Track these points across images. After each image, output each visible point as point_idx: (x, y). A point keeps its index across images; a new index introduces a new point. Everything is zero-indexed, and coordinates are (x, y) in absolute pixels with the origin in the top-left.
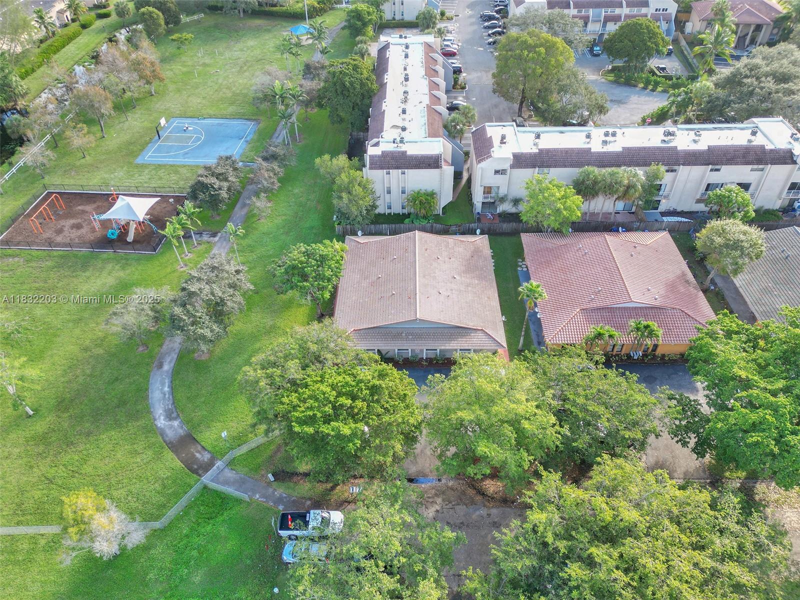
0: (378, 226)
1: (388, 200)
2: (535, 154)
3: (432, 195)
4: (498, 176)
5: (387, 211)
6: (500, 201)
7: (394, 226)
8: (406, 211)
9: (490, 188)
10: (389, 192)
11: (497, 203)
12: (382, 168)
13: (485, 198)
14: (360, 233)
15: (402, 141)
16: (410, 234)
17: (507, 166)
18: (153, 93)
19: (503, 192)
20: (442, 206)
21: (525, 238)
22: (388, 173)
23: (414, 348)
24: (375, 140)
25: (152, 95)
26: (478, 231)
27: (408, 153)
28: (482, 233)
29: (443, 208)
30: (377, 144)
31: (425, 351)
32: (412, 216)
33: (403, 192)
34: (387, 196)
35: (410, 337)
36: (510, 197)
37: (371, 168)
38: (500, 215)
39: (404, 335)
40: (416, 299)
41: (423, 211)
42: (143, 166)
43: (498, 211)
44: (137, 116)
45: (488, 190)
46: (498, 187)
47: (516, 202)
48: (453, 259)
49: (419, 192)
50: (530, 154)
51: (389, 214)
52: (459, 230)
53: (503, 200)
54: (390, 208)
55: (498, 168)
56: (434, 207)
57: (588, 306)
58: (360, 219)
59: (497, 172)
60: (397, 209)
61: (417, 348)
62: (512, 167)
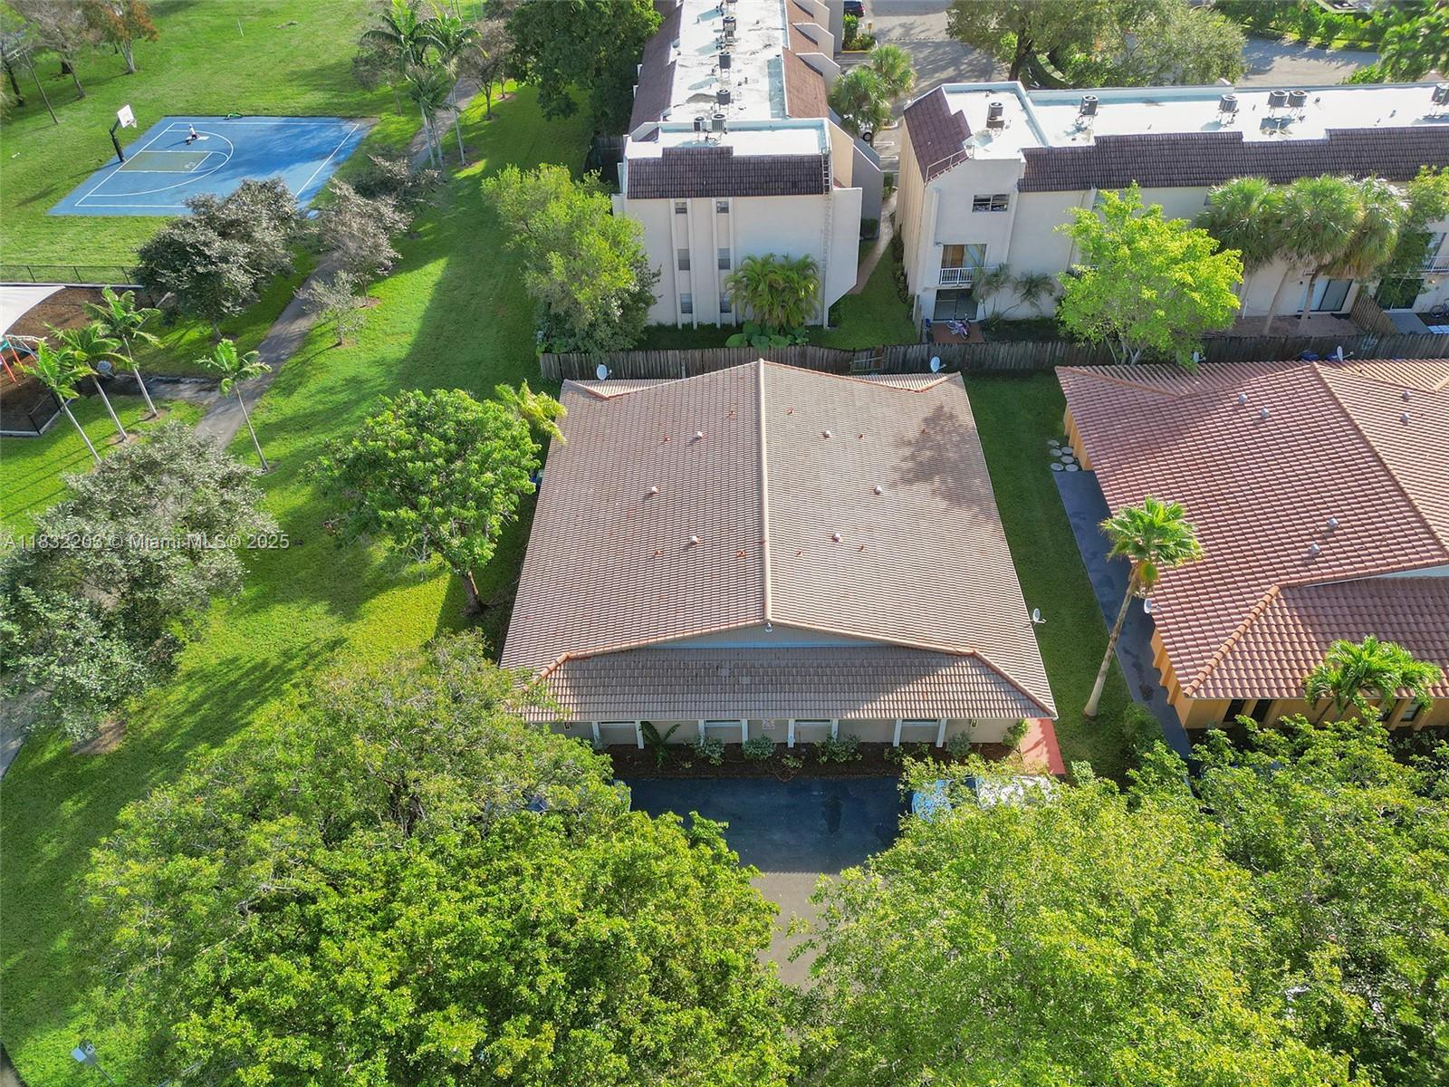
0: (654, 355)
1: (682, 288)
2: (1086, 151)
3: (804, 269)
4: (986, 216)
5: (683, 319)
6: (989, 283)
7: (697, 354)
8: (730, 318)
9: (960, 249)
10: (685, 265)
11: (981, 289)
12: (663, 195)
13: (945, 278)
14: (601, 371)
15: (718, 125)
16: (743, 369)
17: (1008, 185)
18: (133, 68)
19: (994, 258)
20: (830, 302)
21: (1068, 379)
22: (682, 210)
23: (756, 716)
24: (648, 126)
25: (130, 72)
26: (935, 364)
27: (736, 153)
28: (946, 370)
29: (833, 309)
30: (652, 136)
31: (792, 723)
32: (747, 328)
33: (724, 265)
34: (681, 276)
35: (746, 680)
36: (1016, 272)
37: (633, 195)
38: (985, 325)
39: (725, 672)
40: (762, 558)
41: (778, 312)
42: (65, 222)
43: (980, 315)
44: (82, 114)
45: (954, 256)
46: (983, 248)
47: (1033, 286)
48: (867, 439)
49: (765, 262)
50: (1073, 151)
51: (688, 327)
52: (877, 362)
53: (997, 279)
54: (688, 309)
55: (985, 192)
56: (809, 303)
57: (1305, 577)
58: (602, 333)
59: (981, 203)
60: (706, 312)
61: (769, 719)
62: (1024, 186)
